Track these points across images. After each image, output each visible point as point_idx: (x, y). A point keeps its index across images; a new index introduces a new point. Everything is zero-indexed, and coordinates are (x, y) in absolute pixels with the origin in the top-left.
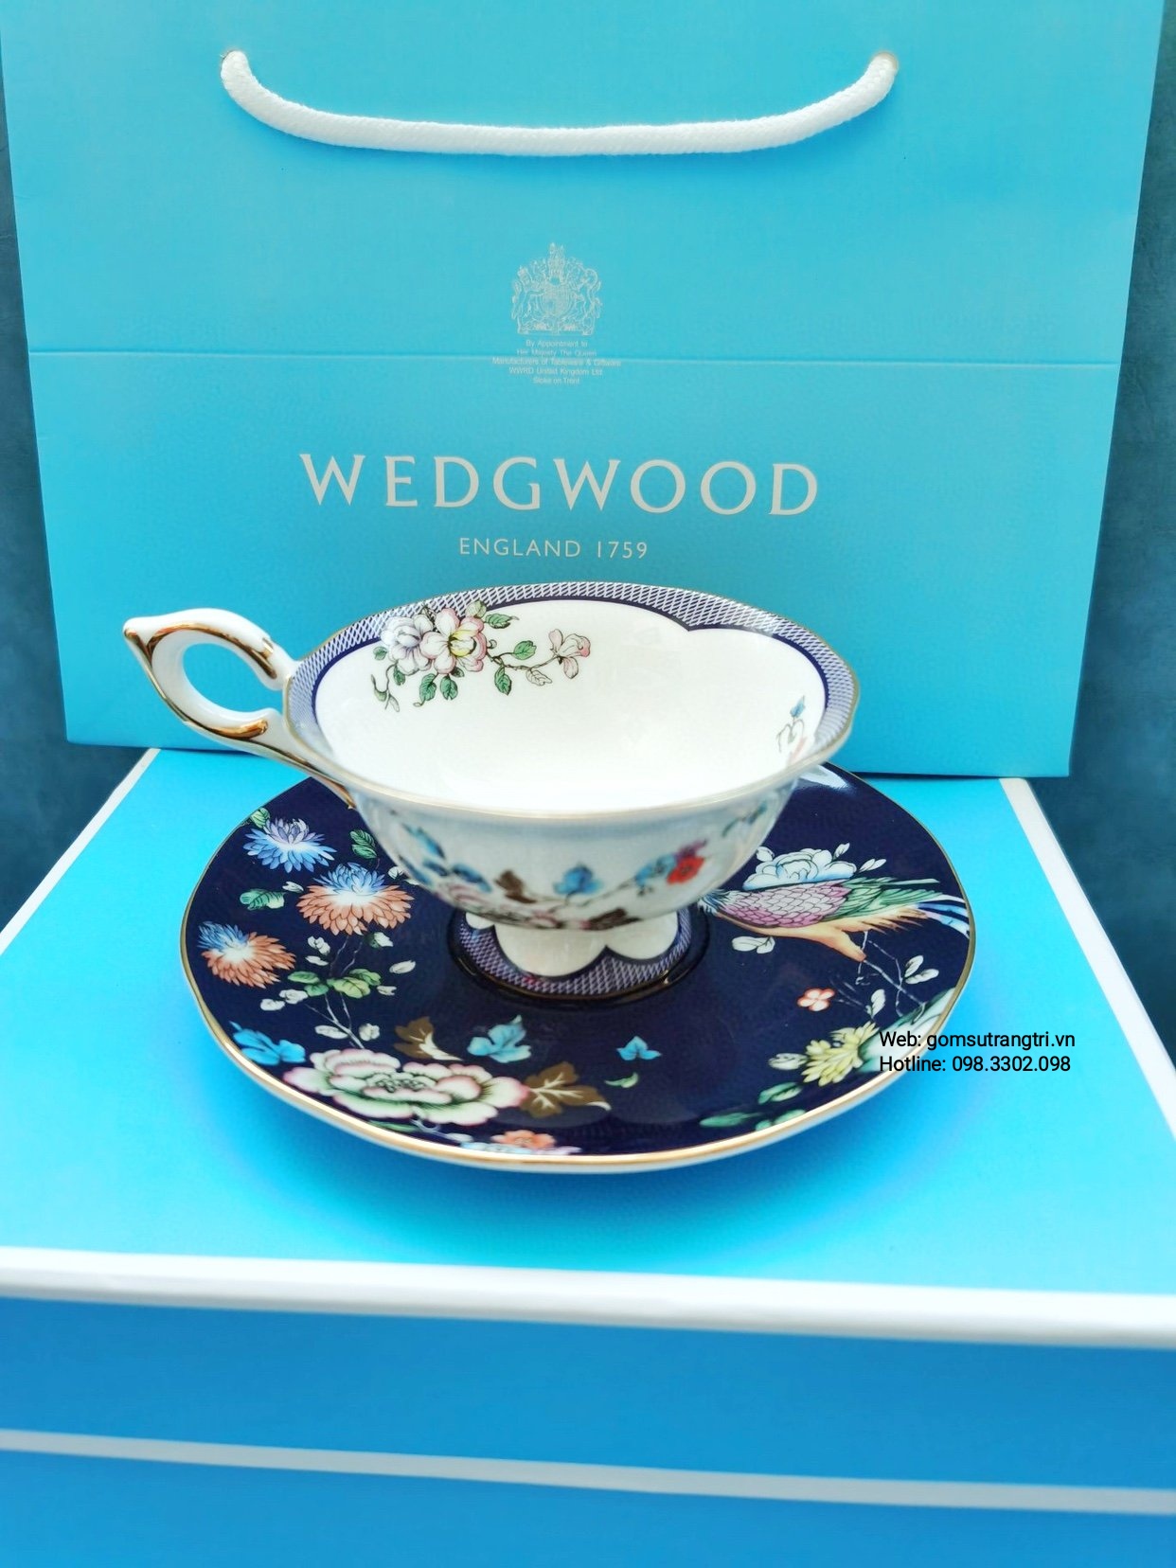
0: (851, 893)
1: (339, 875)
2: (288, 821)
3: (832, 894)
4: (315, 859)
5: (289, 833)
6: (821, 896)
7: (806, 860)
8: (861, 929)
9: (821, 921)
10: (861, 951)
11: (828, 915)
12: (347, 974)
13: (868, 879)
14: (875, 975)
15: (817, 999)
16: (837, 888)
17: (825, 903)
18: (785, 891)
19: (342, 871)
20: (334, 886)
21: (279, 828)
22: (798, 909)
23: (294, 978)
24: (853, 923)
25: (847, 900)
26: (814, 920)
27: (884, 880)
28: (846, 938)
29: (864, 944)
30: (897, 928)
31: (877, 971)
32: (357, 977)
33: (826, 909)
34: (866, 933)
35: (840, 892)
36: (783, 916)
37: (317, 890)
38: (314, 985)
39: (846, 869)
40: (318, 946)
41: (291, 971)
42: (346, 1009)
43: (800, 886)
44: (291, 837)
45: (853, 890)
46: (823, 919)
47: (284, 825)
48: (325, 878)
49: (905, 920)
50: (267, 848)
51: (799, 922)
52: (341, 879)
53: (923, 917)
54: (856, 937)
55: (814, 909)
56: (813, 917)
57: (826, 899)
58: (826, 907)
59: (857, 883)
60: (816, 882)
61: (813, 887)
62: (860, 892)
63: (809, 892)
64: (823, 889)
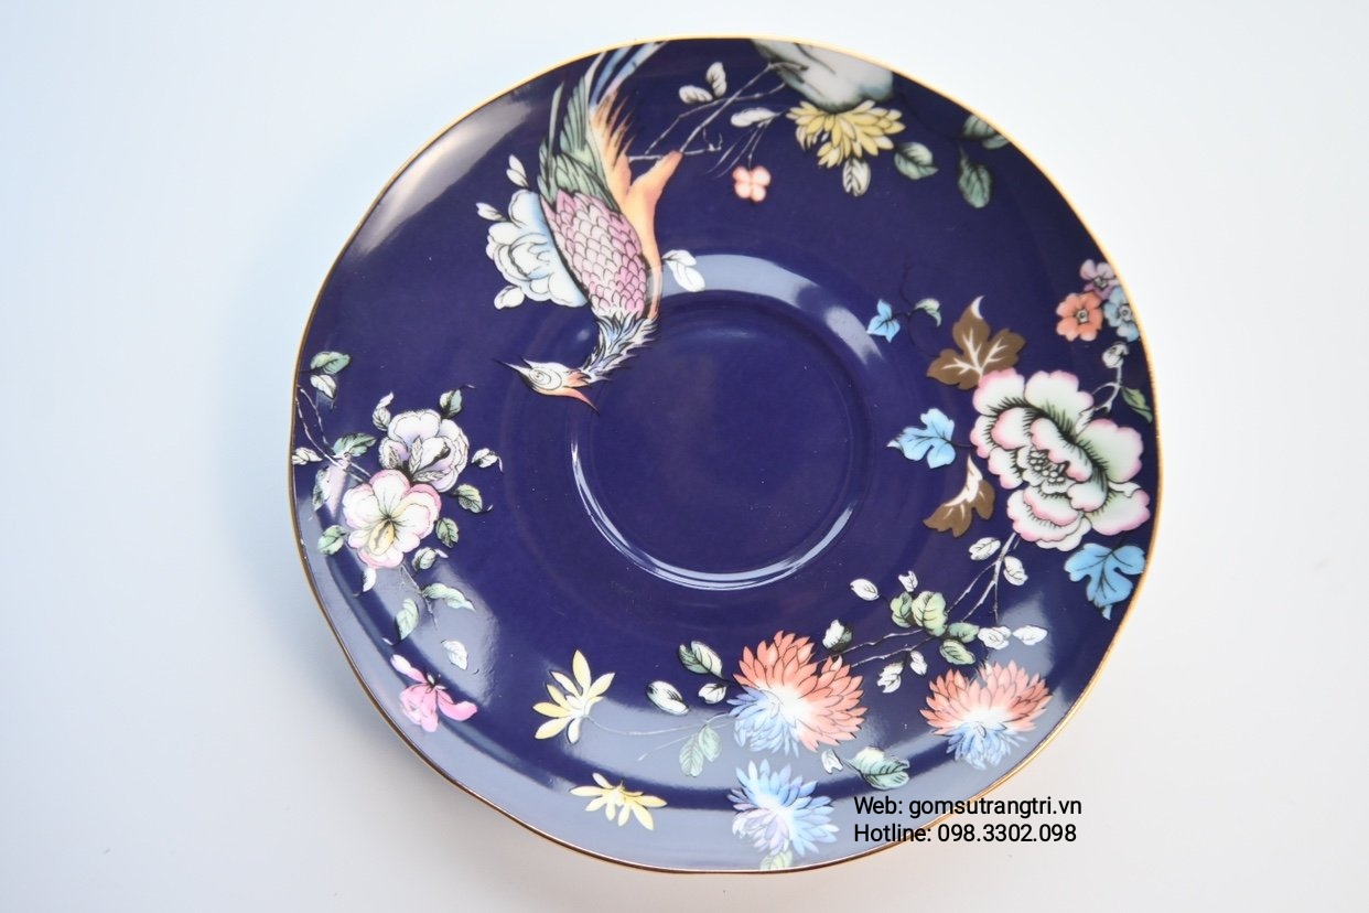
0: (565, 190)
1: (768, 740)
2: (749, 840)
3: (569, 209)
4: (770, 777)
5: (763, 826)
6: (576, 221)
7: (510, 251)
8: (627, 165)
9: (619, 212)
10: (665, 158)
11: (608, 207)
12: (915, 626)
13: (540, 174)
14: (704, 134)
15: (751, 184)
16: (559, 208)
17: (588, 214)
18: (577, 263)
19: (759, 743)
20: (789, 732)
21: (768, 839)
22: (605, 241)
23: (967, 658)
24: (615, 179)
25: (579, 191)
26: (619, 220)
27: (543, 153)
28: (643, 180)
29: (652, 157)
30: (627, 124)
31: (700, 133)
32: (909, 617)
33: (598, 212)
34: (632, 159)
35: (564, 202)
36: (622, 255)
37: (810, 742)
38: (957, 639)
39: (523, 205)
40: (894, 677)
41: (955, 668)
42: (968, 591)
43: (562, 247)
44: (766, 821)
45: (559, 187)
46: (614, 210)
47: (758, 839)
48: (787, 748)
49: (614, 119)
50: (806, 825)
51: (628, 235)
52: (772, 735)
53: (613, 98)
54: (638, 170)
55: (603, 224)
56: (615, 223)
57: (581, 215)
58: (594, 212)
59: (548, 185)
60: (552, 233)
61: (561, 233)
62: (563, 179)
63: (570, 236)
64: (563, 222)
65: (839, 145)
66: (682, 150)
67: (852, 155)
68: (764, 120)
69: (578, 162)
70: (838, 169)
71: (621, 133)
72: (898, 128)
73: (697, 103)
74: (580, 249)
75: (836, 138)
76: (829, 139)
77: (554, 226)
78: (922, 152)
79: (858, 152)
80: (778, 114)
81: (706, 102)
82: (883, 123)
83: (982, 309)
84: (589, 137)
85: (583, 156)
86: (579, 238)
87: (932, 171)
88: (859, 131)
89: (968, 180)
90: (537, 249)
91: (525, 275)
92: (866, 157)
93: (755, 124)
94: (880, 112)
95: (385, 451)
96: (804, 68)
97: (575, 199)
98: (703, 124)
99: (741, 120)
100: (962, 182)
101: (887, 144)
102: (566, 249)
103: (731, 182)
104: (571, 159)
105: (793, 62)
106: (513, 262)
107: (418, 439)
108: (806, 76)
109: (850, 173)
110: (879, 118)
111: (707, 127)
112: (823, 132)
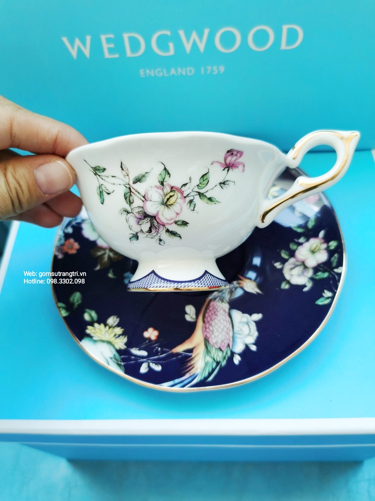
0: (221, 350)
3: (223, 344)
6: (222, 339)
7: (249, 333)
8: (194, 353)
9: (205, 338)
10: (178, 352)
11: (208, 341)
13: (228, 357)
14: (159, 354)
15: (152, 334)
16: (226, 345)
18: (228, 325)
22: (215, 330)
26: (206, 336)
33: (212, 340)
35: (223, 347)
46: (206, 341)
49: (191, 368)
51: (206, 331)
55: (213, 336)
56: (208, 335)
57: (220, 341)
58: (214, 341)
59: (227, 353)
60: (233, 337)
61: (229, 336)
62: (220, 354)
63: (227, 334)
64: (227, 339)
65: (113, 332)
66: (170, 352)
67: (110, 327)
68: (135, 350)
69: (212, 357)
70: (118, 325)
71: (190, 363)
72: (89, 327)
73: (156, 364)
74: (225, 330)
75: (113, 334)
76: (115, 335)
77: (231, 339)
78: (87, 317)
79: (107, 327)
80: (129, 349)
81: (153, 363)
82: (93, 331)
83: (96, 266)
84: (203, 364)
85: (209, 359)
86: (224, 333)
87: (87, 310)
88: (103, 333)
89: (77, 301)
90: (240, 332)
91: (248, 324)
92: (106, 325)
93: (139, 350)
94: (92, 334)
95: (310, 273)
96: (111, 358)
97: (219, 346)
98: (158, 356)
99: (144, 353)
100: (80, 302)
101: (96, 325)
102: (230, 330)
103: (158, 337)
104: (214, 359)
105: (114, 361)
106: (250, 329)
107: (299, 275)
108: (112, 356)
109: (114, 323)
110: (94, 333)
111: (157, 356)
112: (116, 338)
